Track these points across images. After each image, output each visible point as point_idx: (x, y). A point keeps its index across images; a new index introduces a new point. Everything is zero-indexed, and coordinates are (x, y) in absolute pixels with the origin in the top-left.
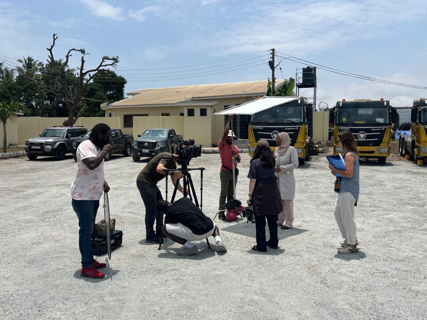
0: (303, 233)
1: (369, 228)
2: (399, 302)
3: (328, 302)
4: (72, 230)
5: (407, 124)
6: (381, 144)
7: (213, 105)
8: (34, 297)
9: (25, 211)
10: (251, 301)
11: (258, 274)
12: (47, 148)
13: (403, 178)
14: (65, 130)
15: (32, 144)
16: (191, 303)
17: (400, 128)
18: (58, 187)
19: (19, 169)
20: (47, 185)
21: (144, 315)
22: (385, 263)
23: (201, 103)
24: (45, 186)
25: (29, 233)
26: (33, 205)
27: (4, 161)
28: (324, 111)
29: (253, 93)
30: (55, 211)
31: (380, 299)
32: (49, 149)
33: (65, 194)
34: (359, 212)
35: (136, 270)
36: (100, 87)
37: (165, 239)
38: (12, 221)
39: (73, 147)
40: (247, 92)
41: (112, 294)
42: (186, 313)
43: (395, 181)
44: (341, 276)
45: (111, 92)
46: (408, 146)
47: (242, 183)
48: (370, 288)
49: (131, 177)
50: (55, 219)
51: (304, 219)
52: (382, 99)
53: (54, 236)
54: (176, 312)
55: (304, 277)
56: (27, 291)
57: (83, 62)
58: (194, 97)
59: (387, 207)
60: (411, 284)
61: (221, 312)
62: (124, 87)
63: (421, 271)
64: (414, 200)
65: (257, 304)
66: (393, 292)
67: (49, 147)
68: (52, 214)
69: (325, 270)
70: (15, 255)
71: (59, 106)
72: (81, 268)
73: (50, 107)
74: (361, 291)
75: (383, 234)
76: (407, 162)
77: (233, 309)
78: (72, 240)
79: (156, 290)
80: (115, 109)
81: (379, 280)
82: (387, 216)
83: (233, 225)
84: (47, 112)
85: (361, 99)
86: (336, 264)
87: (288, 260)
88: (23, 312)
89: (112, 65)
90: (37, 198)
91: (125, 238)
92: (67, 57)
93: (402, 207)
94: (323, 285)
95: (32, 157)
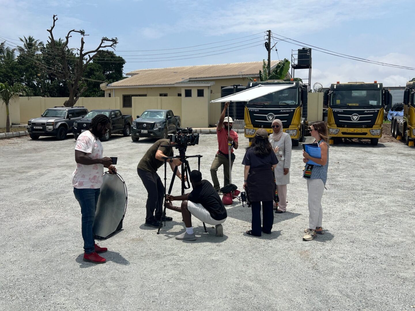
0: (297, 217)
1: (360, 212)
2: (387, 289)
3: (319, 289)
4: (74, 213)
5: (399, 105)
6: (374, 126)
7: (210, 86)
8: (39, 282)
9: (29, 193)
10: (246, 287)
11: (252, 259)
12: (49, 128)
13: (394, 160)
14: (66, 110)
15: (34, 124)
16: (188, 289)
17: (393, 108)
18: (60, 168)
19: (22, 149)
20: (49, 166)
21: (144, 300)
22: (375, 248)
23: (198, 84)
24: (48, 167)
25: (33, 216)
26: (36, 186)
27: (8, 141)
28: (318, 92)
29: (249, 74)
30: (57, 193)
31: (369, 285)
32: (51, 129)
33: (66, 176)
34: (350, 196)
35: (136, 255)
36: (100, 68)
37: (163, 223)
38: (16, 203)
39: (74, 127)
40: (243, 73)
41: (113, 279)
42: (184, 299)
43: (386, 163)
44: (332, 262)
45: (110, 72)
46: (400, 127)
47: (238, 165)
48: (360, 274)
49: (130, 158)
50: (58, 202)
51: (297, 202)
52: (376, 82)
53: (57, 220)
54: (174, 298)
55: (297, 263)
56: (32, 276)
57: (83, 43)
58: (191, 77)
59: (377, 190)
60: (399, 271)
61: (217, 298)
62: (123, 67)
63: (409, 257)
64: (404, 184)
65: (252, 291)
66: (382, 278)
67: (51, 127)
68: (54, 196)
69: (317, 256)
70: (20, 238)
71: (60, 85)
72: (83, 252)
73: (51, 87)
74: (351, 277)
75: (374, 218)
76: (399, 143)
77: (228, 296)
78: (74, 223)
79: (155, 276)
80: (114, 89)
81: (368, 266)
82: (377, 200)
83: (229, 209)
84: (48, 91)
85: (355, 81)
86: (327, 249)
87: (281, 245)
88: (29, 298)
89: (111, 46)
90: (40, 179)
91: (125, 221)
92: (67, 38)
93: (393, 190)
94: (314, 271)
95: (35, 137)
